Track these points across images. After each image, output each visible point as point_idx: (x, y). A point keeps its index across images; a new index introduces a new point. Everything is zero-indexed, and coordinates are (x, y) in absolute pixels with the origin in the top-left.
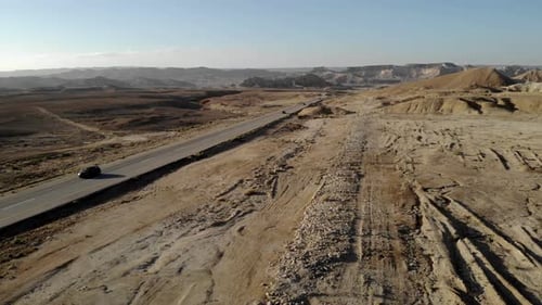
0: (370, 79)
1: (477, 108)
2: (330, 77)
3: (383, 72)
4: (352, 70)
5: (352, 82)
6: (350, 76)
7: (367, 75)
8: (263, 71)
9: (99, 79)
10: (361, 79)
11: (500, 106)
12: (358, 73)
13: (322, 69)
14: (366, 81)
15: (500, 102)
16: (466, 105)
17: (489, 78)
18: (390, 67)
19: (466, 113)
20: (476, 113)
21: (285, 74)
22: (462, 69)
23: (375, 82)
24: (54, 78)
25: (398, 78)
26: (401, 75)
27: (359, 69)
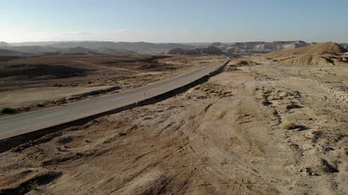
0: (249, 50)
1: (332, 62)
2: (224, 48)
3: (258, 46)
4: (238, 44)
5: (238, 52)
6: (237, 48)
7: (248, 48)
8: (181, 45)
9: (78, 48)
10: (244, 50)
11: (344, 61)
12: (242, 46)
13: (219, 44)
14: (247, 51)
15: (344, 59)
16: (325, 60)
17: (332, 48)
18: (263, 43)
19: (326, 64)
20: (331, 64)
21: (194, 46)
22: (309, 45)
23: (253, 52)
24: (49, 47)
25: (268, 50)
26: (270, 48)
27: (242, 44)
